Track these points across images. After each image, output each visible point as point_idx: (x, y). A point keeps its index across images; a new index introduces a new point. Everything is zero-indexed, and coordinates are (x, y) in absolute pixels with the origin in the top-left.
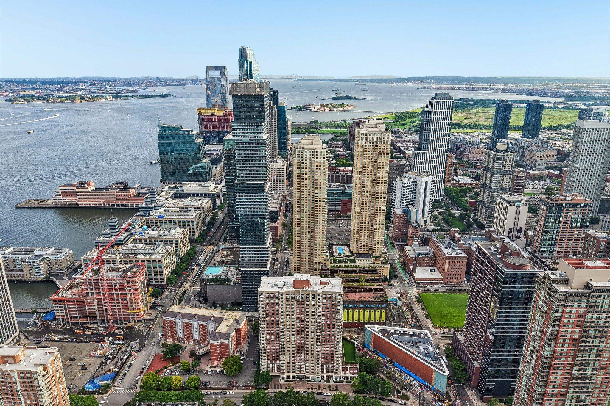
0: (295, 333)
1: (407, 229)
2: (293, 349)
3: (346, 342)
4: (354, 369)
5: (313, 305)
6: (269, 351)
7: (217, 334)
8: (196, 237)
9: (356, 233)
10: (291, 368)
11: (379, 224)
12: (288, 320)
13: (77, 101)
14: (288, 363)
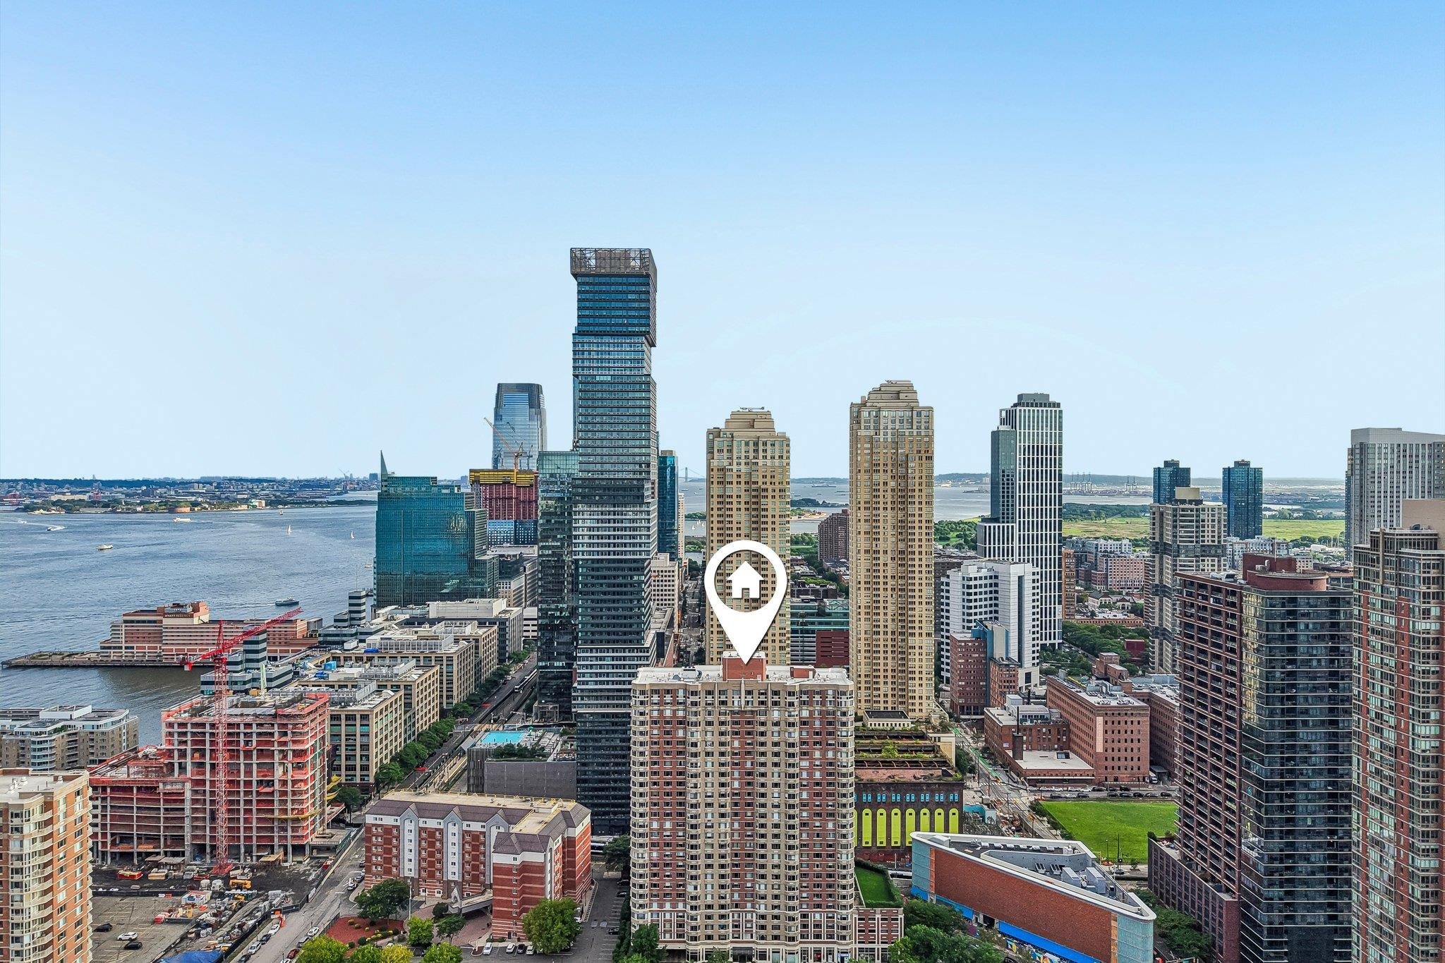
0: (728, 810)
1: (987, 679)
2: (723, 861)
3: (862, 870)
4: (889, 925)
5: (777, 724)
6: (655, 869)
7: (513, 838)
8: (455, 702)
9: (863, 661)
10: (716, 921)
11: (921, 634)
12: (709, 768)
13: (183, 510)
14: (709, 907)
